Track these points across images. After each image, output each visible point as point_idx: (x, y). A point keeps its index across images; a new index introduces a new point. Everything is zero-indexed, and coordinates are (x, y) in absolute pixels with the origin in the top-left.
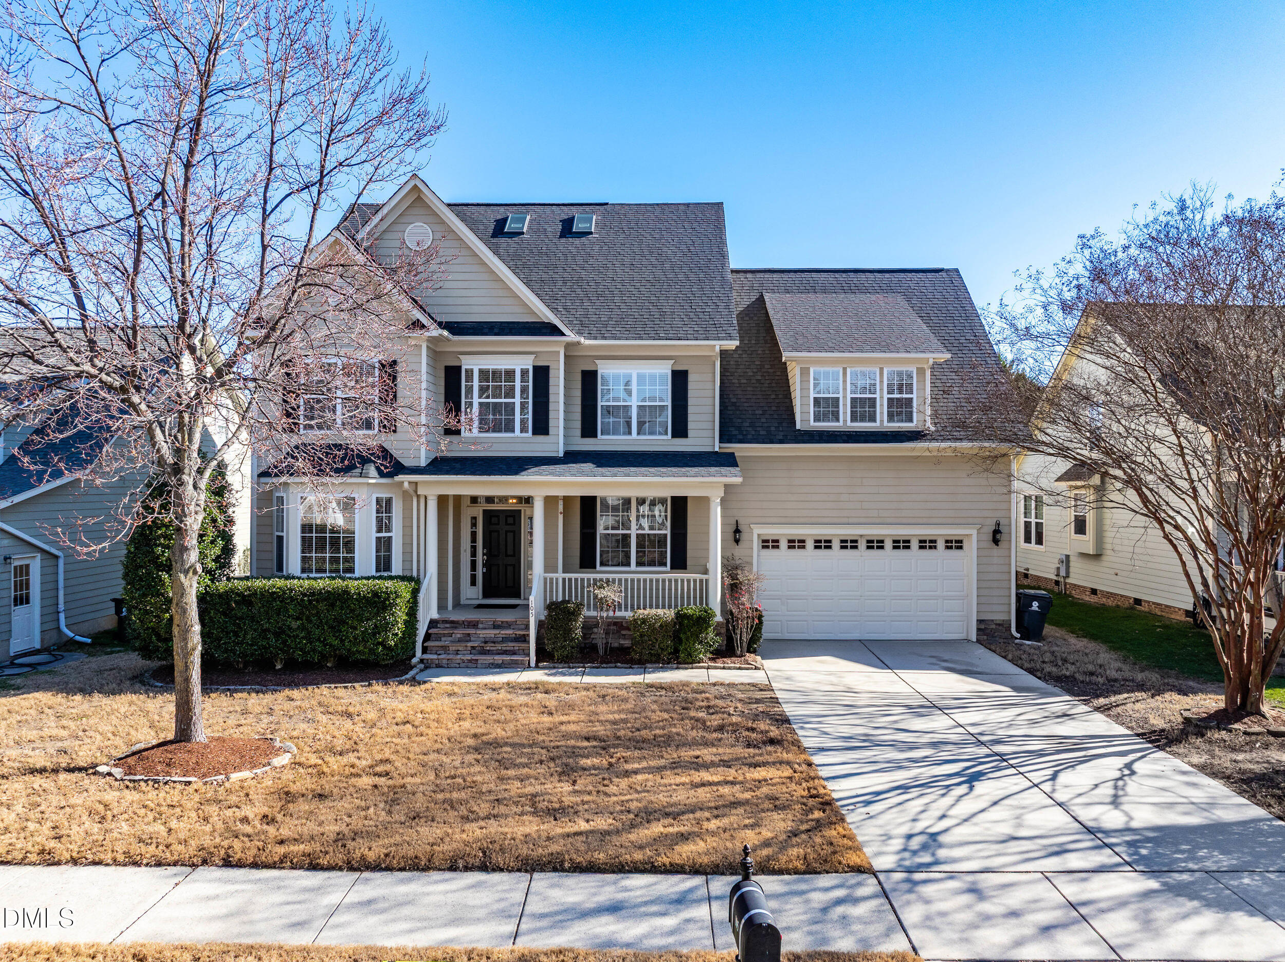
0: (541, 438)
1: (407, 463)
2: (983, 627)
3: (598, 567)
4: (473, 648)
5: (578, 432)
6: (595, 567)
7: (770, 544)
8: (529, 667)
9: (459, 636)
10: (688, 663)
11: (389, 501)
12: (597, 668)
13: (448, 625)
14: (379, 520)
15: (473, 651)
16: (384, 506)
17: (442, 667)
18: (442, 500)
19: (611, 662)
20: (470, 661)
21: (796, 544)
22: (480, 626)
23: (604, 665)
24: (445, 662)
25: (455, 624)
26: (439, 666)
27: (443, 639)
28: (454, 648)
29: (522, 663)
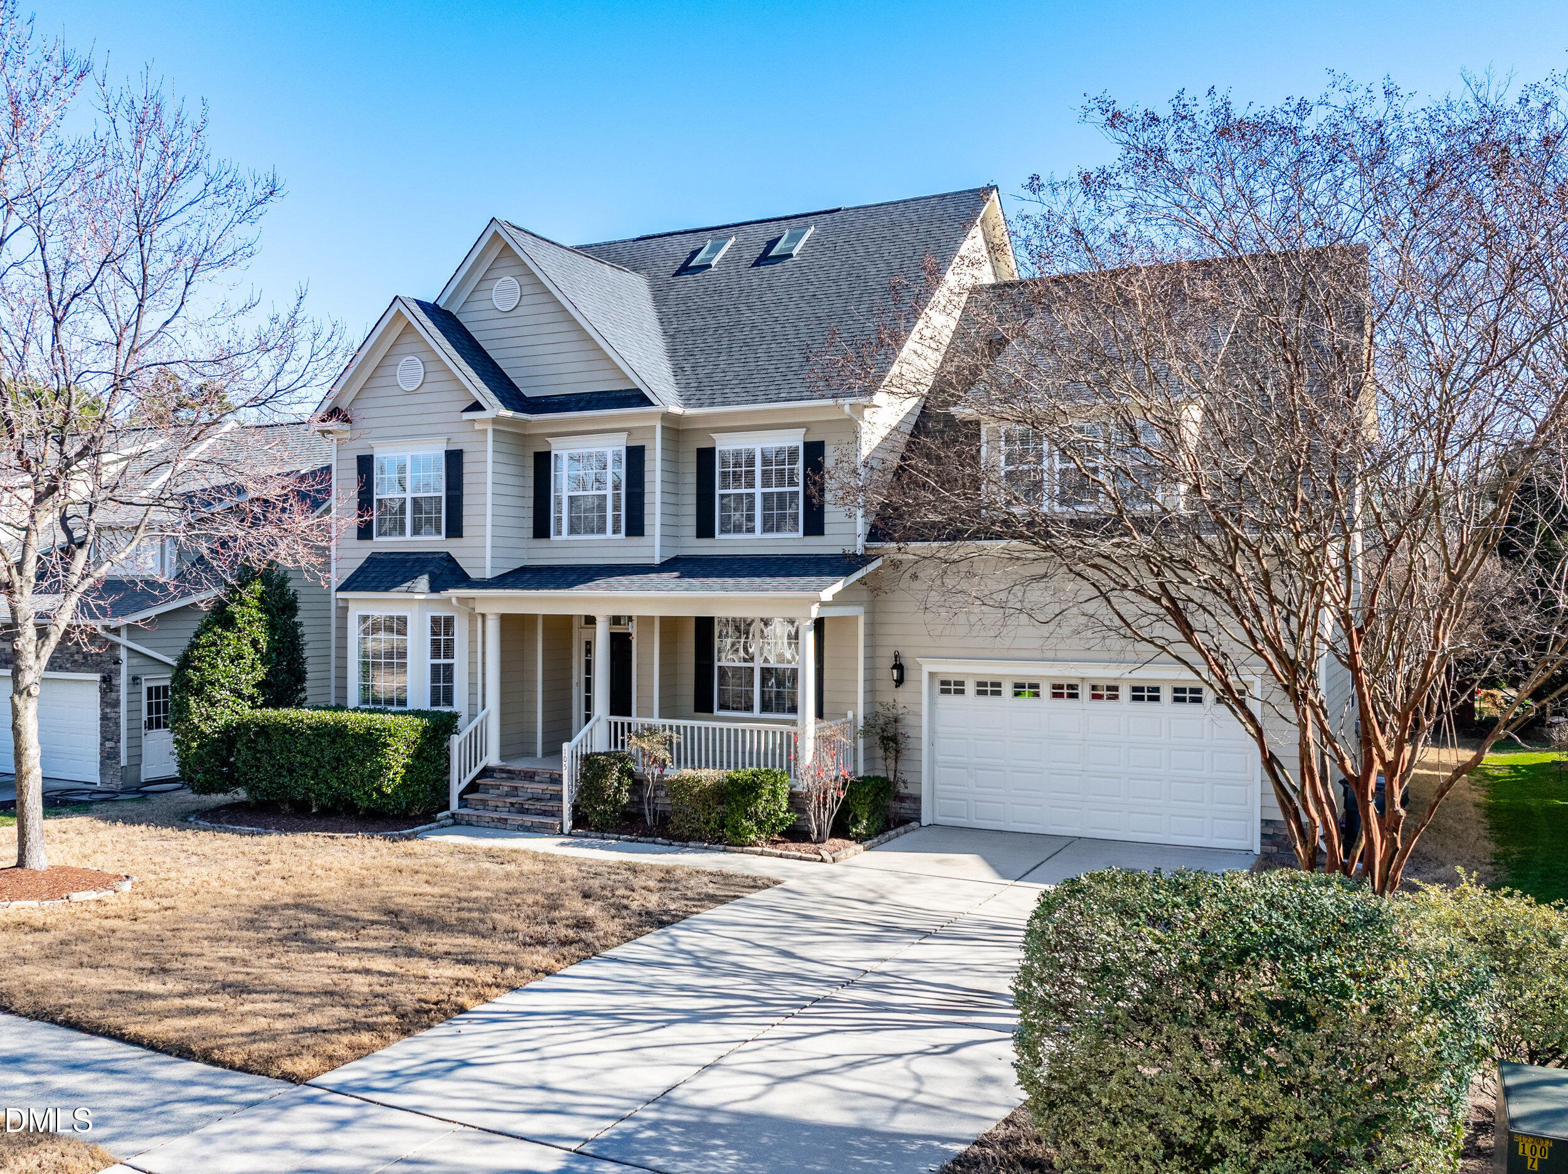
0: (635, 540)
1: (473, 574)
2: (1271, 832)
3: (716, 712)
4: (512, 804)
5: (693, 531)
6: (712, 712)
7: (951, 687)
8: (562, 832)
9: (506, 789)
10: (737, 845)
11: (449, 621)
12: (632, 841)
13: (504, 775)
14: (435, 644)
15: (512, 809)
16: (442, 627)
17: (471, 825)
18: (506, 620)
19: (650, 836)
20: (500, 820)
21: (989, 688)
22: (537, 778)
23: (642, 839)
24: (474, 818)
25: (511, 774)
26: (469, 824)
27: (491, 791)
28: (493, 803)
29: (552, 827)
